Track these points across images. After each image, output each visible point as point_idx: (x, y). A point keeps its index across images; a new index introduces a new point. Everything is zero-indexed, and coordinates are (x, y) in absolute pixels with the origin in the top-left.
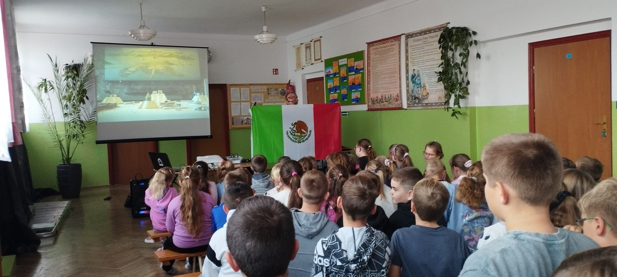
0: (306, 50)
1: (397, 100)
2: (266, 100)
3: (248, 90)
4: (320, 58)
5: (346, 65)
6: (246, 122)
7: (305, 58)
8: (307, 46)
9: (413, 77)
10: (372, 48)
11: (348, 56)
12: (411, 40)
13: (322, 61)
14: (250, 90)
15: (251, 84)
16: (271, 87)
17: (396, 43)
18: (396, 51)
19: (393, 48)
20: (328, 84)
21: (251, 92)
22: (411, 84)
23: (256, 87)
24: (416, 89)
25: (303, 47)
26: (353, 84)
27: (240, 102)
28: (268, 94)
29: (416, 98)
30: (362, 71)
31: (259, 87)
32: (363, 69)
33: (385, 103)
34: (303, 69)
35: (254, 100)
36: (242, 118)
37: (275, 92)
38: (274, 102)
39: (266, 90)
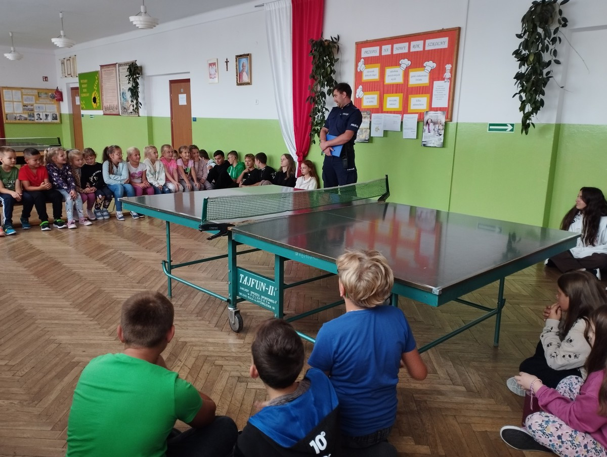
1: (117, 109)
2: (37, 102)
3: (20, 93)
6: (19, 118)
9: (123, 93)
10: (103, 70)
12: (121, 68)
13: (77, 75)
14: (22, 92)
15: (22, 88)
16: (40, 91)
17: (114, 69)
19: (113, 72)
21: (22, 95)
22: (122, 99)
23: (27, 91)
24: (124, 102)
27: (13, 102)
28: (39, 96)
29: (125, 108)
31: (30, 91)
33: (111, 110)
35: (26, 101)
36: (15, 115)
37: (45, 95)
38: (45, 104)
39: (37, 94)
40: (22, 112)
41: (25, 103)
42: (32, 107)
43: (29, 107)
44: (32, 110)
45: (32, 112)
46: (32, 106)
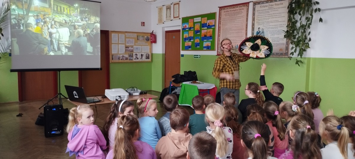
0: (167, 10)
2: (136, 44)
3: (124, 36)
4: (178, 16)
5: (200, 22)
6: (121, 58)
7: (166, 16)
8: (168, 7)
9: (258, 33)
10: (223, 11)
11: (202, 16)
12: (258, 7)
13: (180, 19)
14: (125, 36)
15: (126, 32)
16: (139, 34)
17: (245, 8)
18: (244, 13)
19: (242, 12)
20: (184, 35)
21: (126, 38)
23: (129, 34)
25: (165, 8)
26: (205, 36)
27: (118, 44)
28: (138, 39)
30: (214, 27)
31: (132, 34)
32: (214, 26)
34: (163, 23)
35: (128, 43)
36: (119, 55)
37: (142, 38)
38: (141, 45)
39: (136, 37)
40: (124, 53)
41: (127, 45)
42: (132, 49)
43: (130, 48)
44: (132, 51)
45: (131, 53)
46: (132, 47)
